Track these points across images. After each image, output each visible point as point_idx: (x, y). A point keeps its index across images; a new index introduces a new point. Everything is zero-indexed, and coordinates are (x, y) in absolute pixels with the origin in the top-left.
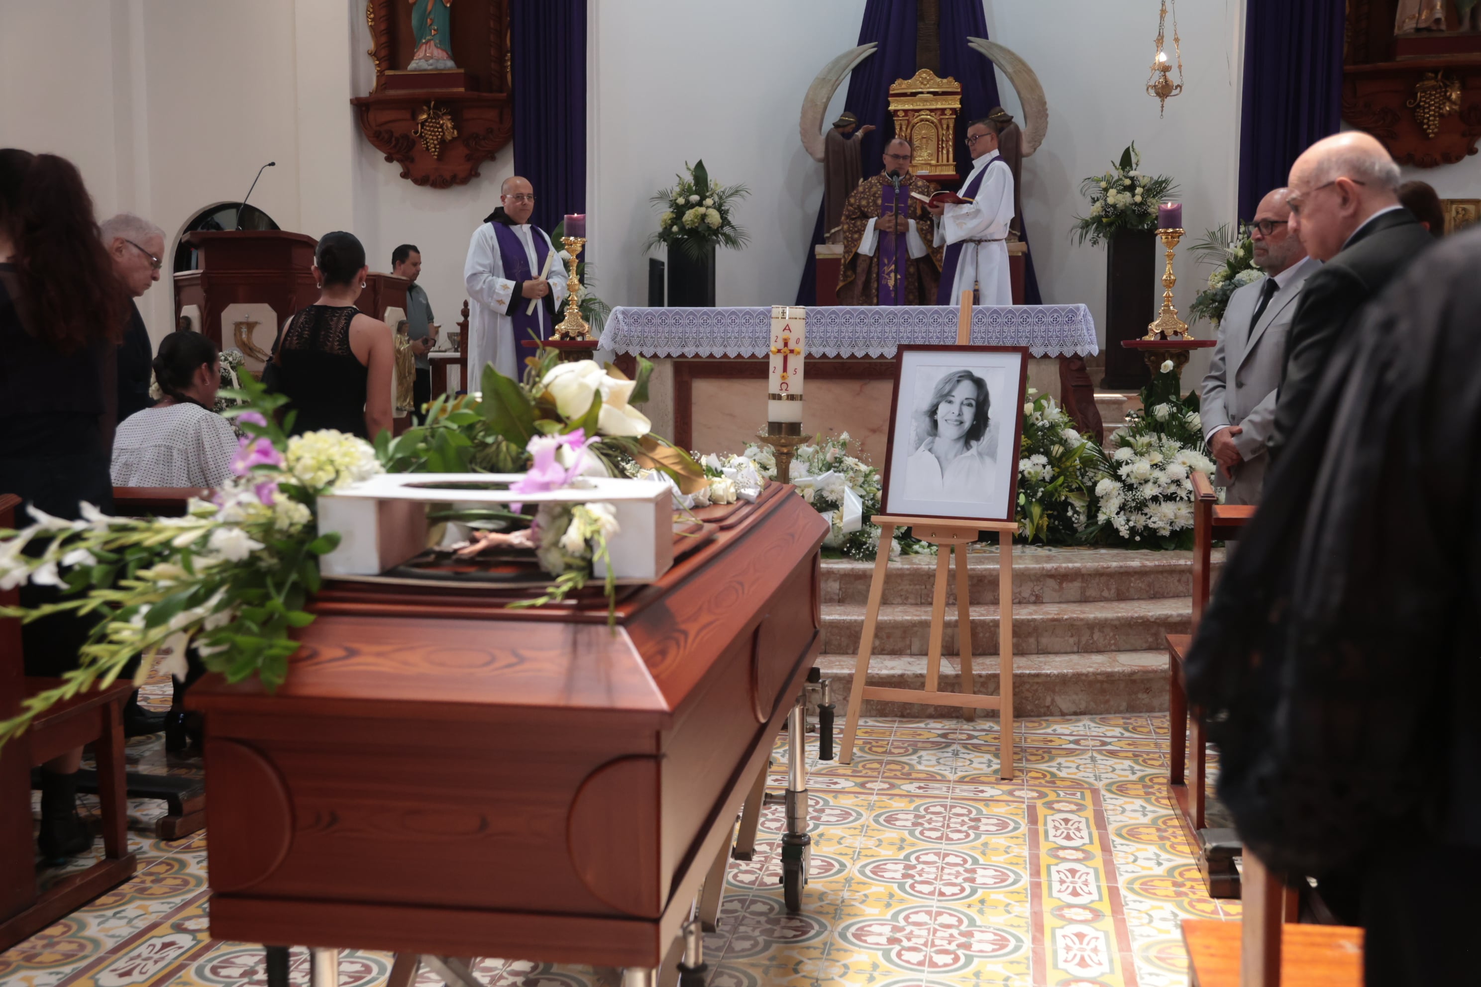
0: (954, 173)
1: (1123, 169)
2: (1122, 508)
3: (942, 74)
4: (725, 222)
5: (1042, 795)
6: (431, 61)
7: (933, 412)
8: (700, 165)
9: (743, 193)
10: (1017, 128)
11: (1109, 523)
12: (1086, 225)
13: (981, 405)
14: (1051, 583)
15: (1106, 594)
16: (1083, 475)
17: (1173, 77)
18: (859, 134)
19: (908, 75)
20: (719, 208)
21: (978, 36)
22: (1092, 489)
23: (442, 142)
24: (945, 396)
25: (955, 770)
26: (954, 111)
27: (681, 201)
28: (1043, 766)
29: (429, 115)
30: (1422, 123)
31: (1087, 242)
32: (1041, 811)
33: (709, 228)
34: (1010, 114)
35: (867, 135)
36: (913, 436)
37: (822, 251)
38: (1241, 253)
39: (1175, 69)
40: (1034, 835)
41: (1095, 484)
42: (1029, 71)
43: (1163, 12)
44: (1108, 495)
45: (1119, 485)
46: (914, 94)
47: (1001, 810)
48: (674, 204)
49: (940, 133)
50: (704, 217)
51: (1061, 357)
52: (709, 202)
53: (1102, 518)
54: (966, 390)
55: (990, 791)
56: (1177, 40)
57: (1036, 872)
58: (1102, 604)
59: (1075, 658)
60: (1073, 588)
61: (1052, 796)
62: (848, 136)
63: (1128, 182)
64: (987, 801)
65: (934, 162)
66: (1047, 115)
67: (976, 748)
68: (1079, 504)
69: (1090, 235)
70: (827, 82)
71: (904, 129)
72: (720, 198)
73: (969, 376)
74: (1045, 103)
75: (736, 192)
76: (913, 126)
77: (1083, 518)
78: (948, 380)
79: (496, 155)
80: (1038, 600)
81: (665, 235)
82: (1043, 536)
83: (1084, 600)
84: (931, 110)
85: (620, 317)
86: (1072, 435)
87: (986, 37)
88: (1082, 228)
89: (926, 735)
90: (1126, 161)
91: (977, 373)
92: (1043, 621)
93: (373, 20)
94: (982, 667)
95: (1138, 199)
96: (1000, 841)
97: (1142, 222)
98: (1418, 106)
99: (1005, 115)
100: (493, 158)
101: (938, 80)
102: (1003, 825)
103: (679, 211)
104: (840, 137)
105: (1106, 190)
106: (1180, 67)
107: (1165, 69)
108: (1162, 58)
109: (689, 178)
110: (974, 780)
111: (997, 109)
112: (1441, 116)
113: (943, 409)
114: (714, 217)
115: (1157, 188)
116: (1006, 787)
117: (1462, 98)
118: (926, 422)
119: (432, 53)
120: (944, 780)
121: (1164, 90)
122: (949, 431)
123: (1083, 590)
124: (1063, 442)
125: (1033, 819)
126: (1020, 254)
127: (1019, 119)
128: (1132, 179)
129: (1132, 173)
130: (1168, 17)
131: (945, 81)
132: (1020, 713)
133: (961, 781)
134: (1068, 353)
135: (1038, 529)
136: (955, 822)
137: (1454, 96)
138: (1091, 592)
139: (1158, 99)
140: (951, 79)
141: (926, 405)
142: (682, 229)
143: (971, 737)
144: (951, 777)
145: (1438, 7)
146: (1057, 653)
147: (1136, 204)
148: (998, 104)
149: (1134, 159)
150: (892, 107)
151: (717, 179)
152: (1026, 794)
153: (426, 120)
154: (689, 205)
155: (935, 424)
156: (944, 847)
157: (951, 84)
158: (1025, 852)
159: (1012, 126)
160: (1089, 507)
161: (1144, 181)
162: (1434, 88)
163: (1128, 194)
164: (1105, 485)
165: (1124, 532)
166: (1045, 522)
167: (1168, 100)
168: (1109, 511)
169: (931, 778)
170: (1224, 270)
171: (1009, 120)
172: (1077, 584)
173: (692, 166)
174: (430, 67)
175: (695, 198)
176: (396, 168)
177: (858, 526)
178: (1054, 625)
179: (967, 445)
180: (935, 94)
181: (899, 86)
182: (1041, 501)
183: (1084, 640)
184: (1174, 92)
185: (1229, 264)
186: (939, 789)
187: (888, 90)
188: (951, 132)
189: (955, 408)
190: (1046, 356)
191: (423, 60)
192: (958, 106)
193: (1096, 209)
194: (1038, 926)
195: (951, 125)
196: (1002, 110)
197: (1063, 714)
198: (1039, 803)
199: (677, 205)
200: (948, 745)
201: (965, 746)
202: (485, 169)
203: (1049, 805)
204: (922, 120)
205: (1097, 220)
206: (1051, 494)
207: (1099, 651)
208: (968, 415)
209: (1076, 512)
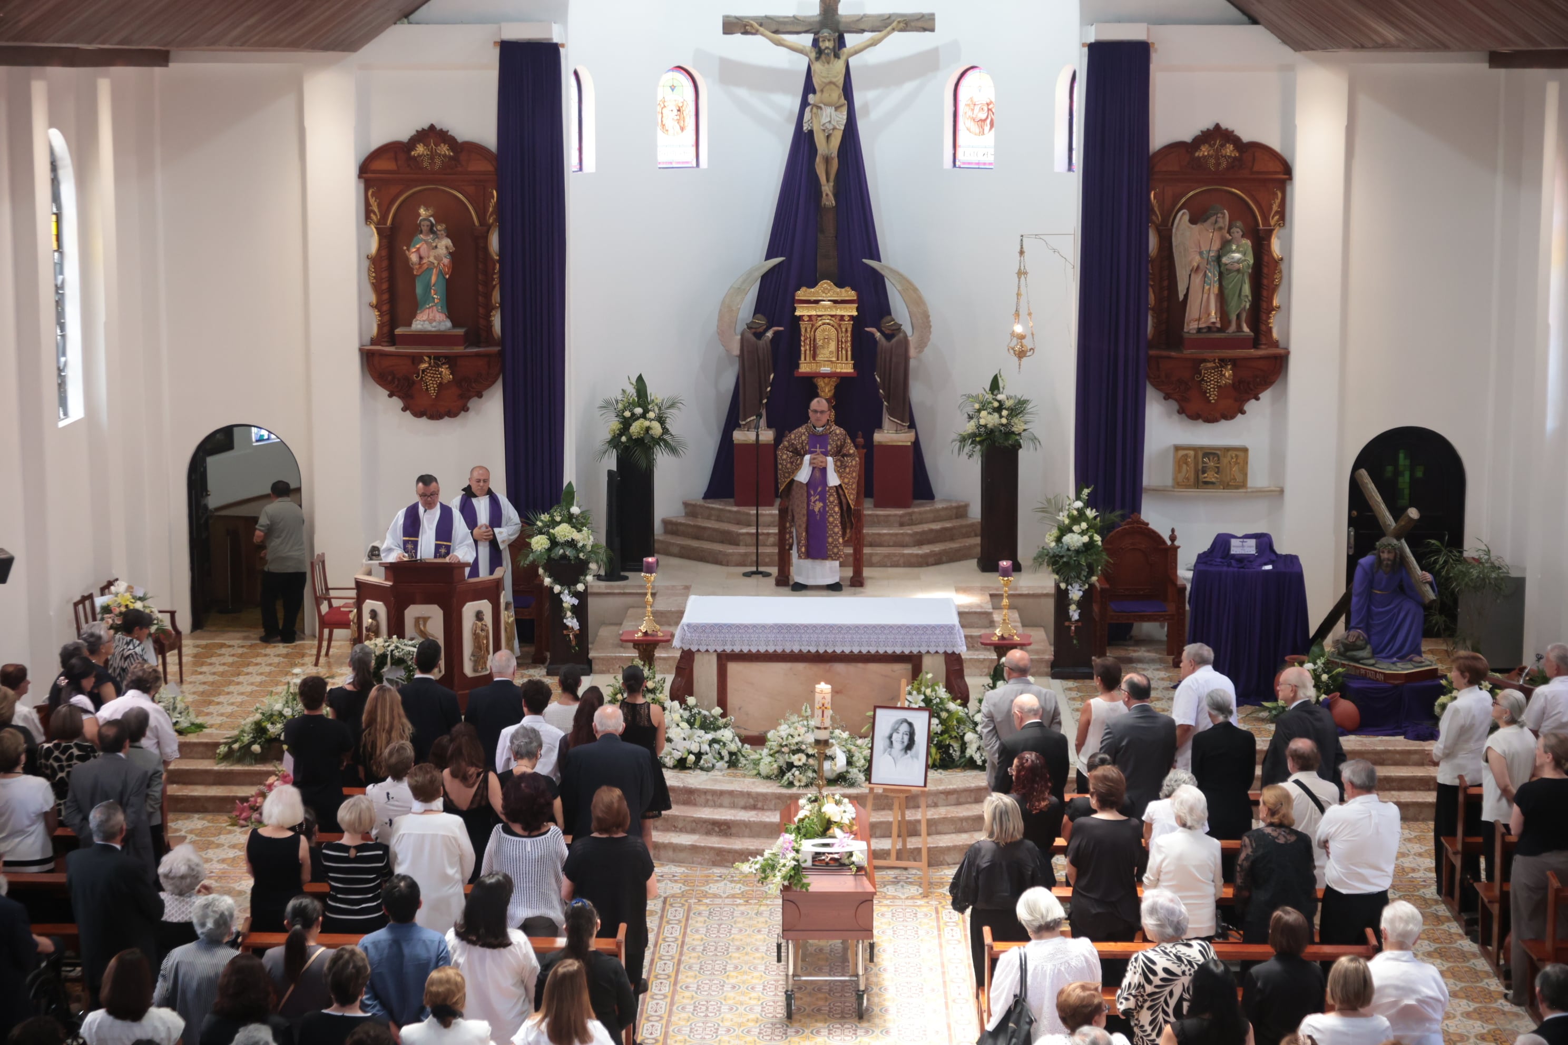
0: (852, 371)
1: (992, 393)
2: (979, 749)
3: (840, 284)
4: (665, 431)
5: (940, 903)
6: (434, 324)
7: (890, 737)
8: (640, 379)
9: (680, 405)
10: (906, 337)
11: (971, 758)
12: (963, 439)
13: (912, 735)
14: (943, 796)
15: (969, 800)
16: (958, 728)
17: (1028, 343)
18: (769, 334)
19: (813, 284)
20: (661, 420)
21: (872, 258)
22: (962, 737)
23: (440, 385)
24: (895, 730)
25: (903, 894)
26: (852, 317)
27: (627, 414)
28: (940, 891)
29: (430, 364)
30: (1206, 393)
31: (964, 455)
32: (940, 909)
33: (652, 438)
34: (900, 323)
35: (775, 333)
36: (882, 748)
37: (739, 436)
38: (1067, 521)
39: (1029, 337)
40: (938, 918)
41: (964, 734)
42: (915, 290)
43: (1018, 295)
44: (971, 742)
45: (976, 736)
46: (817, 302)
47: (925, 909)
48: (620, 414)
49: (840, 335)
50: (648, 429)
51: (945, 653)
52: (651, 415)
53: (968, 755)
54: (904, 728)
55: (919, 902)
56: (1030, 314)
57: (939, 930)
58: (967, 806)
59: (954, 836)
60: (952, 798)
61: (944, 903)
62: (759, 335)
63: (996, 404)
64: (919, 906)
65: (834, 359)
66: (930, 327)
67: (911, 883)
68: (956, 745)
69: (968, 448)
70: (739, 291)
71: (809, 330)
72: (660, 409)
73: (906, 721)
74: (929, 316)
75: (672, 406)
76: (816, 329)
77: (958, 753)
78: (897, 723)
79: (484, 393)
80: (936, 805)
81: (614, 442)
82: (937, 764)
83: (958, 804)
84: (832, 316)
85: (686, 628)
86: (952, 706)
87: (879, 260)
88: (961, 442)
89: (887, 878)
90: (995, 386)
91: (910, 720)
92: (939, 819)
93: (375, 278)
94: (913, 843)
95: (1004, 421)
96: (926, 921)
97: (1007, 439)
98: (1203, 380)
99: (896, 324)
100: (480, 396)
101: (838, 290)
102: (926, 915)
103: (626, 424)
104: (754, 339)
105: (979, 411)
106: (1033, 334)
107: (1022, 337)
108: (1018, 329)
109: (632, 391)
110: (912, 898)
111: (889, 318)
112: (1219, 387)
113: (895, 736)
114: (657, 429)
115: (1018, 409)
116: (925, 900)
117: (1234, 375)
118: (887, 742)
119: (434, 317)
120: (900, 898)
121: (1021, 354)
122: (898, 746)
123: (958, 799)
124: (948, 711)
125: (937, 912)
126: (909, 444)
127: (907, 328)
128: (999, 402)
129: (1000, 397)
130: (1023, 300)
131: (843, 290)
132: (930, 865)
133: (907, 898)
134: (949, 651)
135: (935, 760)
136: (908, 915)
137: (1227, 374)
138: (961, 800)
139: (1016, 359)
140: (848, 289)
141: (887, 734)
142: (630, 438)
143: (908, 878)
144: (903, 897)
145: (1213, 314)
146: (945, 833)
147: (1003, 425)
148: (889, 313)
149: (1001, 385)
150: (798, 313)
151: (655, 392)
152: (934, 903)
153: (427, 368)
154: (634, 417)
155: (891, 743)
156: (905, 924)
157: (848, 293)
158: (935, 924)
159: (901, 335)
160: (961, 746)
161: (1008, 404)
162: (1213, 368)
163: (996, 415)
164: (969, 736)
165: (979, 762)
166: (938, 756)
167: (1024, 359)
168: (971, 751)
169: (894, 898)
170: (1055, 532)
171: (898, 328)
172: (955, 796)
173: (634, 381)
174: (433, 329)
175: (639, 411)
176: (397, 403)
177: (844, 769)
178: (944, 820)
179: (906, 752)
180: (835, 302)
181: (802, 294)
182: (935, 745)
183: (958, 826)
184: (1028, 354)
185: (1059, 529)
186: (898, 902)
187: (794, 296)
188: (849, 335)
189: (900, 736)
190: (937, 652)
191: (427, 322)
192: (855, 313)
193: (970, 427)
194: (941, 946)
195: (849, 330)
196: (893, 320)
197: (949, 864)
198: (939, 906)
199: (624, 417)
200: (898, 882)
201: (906, 883)
202: (473, 403)
203: (943, 907)
204: (824, 324)
205: (973, 436)
206: (941, 741)
207: (965, 831)
208: (906, 738)
209: (954, 751)
